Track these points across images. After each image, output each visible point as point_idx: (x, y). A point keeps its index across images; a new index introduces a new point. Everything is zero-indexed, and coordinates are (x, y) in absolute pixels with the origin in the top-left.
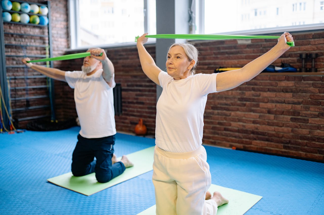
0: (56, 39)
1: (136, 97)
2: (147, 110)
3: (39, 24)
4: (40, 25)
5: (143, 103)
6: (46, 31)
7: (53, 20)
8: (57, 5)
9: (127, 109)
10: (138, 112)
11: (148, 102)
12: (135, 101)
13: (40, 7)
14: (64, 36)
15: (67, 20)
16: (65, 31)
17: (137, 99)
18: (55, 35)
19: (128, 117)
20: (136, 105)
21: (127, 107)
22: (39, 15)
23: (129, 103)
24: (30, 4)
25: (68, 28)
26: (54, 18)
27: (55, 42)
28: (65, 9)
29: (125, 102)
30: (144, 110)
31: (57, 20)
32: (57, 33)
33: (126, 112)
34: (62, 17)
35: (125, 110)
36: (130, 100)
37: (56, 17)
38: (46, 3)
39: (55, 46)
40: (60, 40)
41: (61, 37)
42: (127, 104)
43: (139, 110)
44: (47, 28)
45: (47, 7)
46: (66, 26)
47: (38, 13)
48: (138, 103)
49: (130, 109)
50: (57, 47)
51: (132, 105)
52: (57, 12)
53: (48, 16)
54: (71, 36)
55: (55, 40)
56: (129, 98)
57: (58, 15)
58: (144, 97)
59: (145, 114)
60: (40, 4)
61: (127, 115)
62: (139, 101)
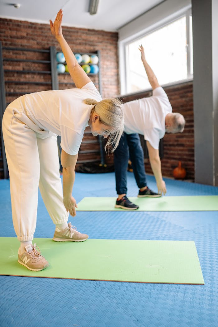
0: (107, 86)
1: (176, 139)
2: (187, 153)
3: (90, 72)
4: (91, 74)
5: (182, 145)
6: (97, 79)
7: (103, 68)
8: (107, 53)
9: (168, 152)
10: (178, 154)
11: (188, 143)
12: (176, 143)
13: (91, 57)
14: (114, 83)
15: (118, 67)
16: (115, 78)
17: (177, 141)
18: (106, 83)
19: (169, 161)
20: (177, 148)
21: (168, 149)
22: (90, 64)
23: (170, 145)
24: (81, 55)
25: (118, 75)
26: (105, 66)
27: (105, 90)
28: (115, 57)
29: (166, 145)
30: (184, 153)
31: (107, 68)
32: (108, 81)
33: (167, 156)
34: (112, 65)
35: (167, 154)
36: (171, 143)
37: (107, 66)
38: (96, 52)
39: (106, 93)
40: (110, 87)
41: (111, 85)
42: (169, 147)
43: (180, 152)
44: (97, 76)
45: (97, 56)
46: (116, 74)
47: (90, 63)
48: (178, 145)
49: (172, 152)
50: (108, 94)
51: (172, 148)
52: (108, 61)
53: (98, 65)
54: (120, 83)
55: (106, 88)
56: (170, 141)
57: (108, 63)
58: (184, 139)
59: (185, 157)
60: (90, 54)
61: (169, 158)
62: (179, 143)
